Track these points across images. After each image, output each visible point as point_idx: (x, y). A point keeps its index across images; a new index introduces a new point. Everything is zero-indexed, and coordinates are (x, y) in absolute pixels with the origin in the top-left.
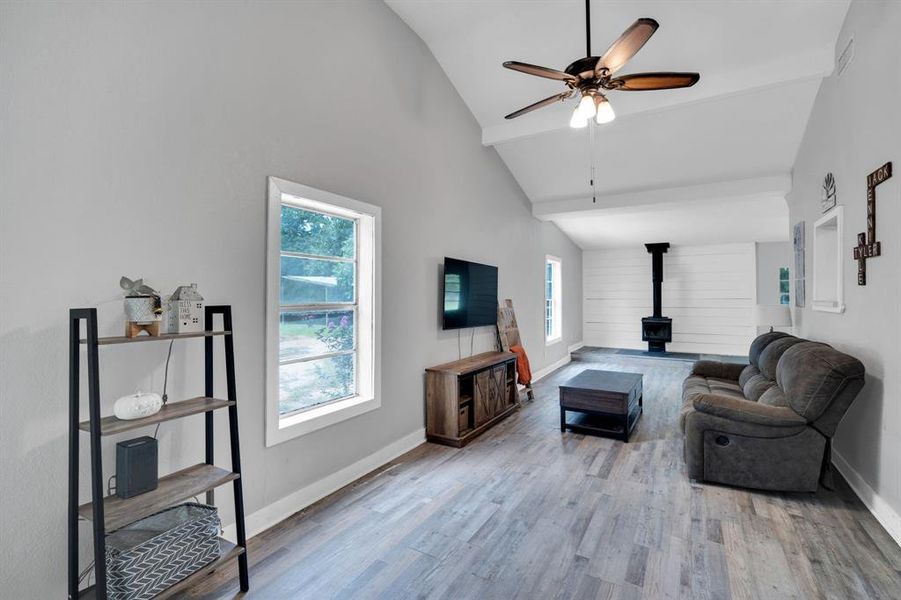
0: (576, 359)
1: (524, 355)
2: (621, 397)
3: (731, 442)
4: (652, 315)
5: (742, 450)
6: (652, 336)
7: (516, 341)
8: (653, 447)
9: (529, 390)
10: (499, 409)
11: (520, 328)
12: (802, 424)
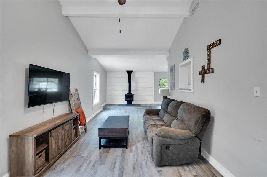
0: (104, 109)
1: (83, 113)
2: (125, 130)
3: (171, 148)
4: (128, 93)
5: (175, 150)
6: (128, 99)
7: (79, 106)
8: (137, 148)
9: (85, 127)
10: (67, 143)
11: (81, 101)
12: (194, 137)
